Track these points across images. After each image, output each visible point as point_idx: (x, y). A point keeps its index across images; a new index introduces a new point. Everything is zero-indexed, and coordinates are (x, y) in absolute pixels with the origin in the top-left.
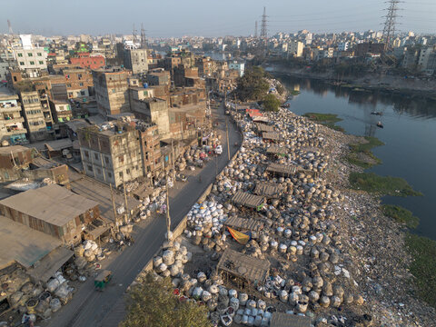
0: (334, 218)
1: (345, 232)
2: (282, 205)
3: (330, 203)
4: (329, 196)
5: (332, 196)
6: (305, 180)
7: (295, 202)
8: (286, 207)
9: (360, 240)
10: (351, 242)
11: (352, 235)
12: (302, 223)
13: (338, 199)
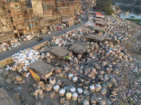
0: (118, 73)
1: (124, 85)
2: (84, 58)
3: (120, 62)
4: (121, 57)
5: (123, 57)
6: (108, 45)
7: (94, 58)
8: (86, 60)
9: (136, 94)
10: (127, 94)
11: (130, 88)
12: (89, 73)
13: (127, 60)
